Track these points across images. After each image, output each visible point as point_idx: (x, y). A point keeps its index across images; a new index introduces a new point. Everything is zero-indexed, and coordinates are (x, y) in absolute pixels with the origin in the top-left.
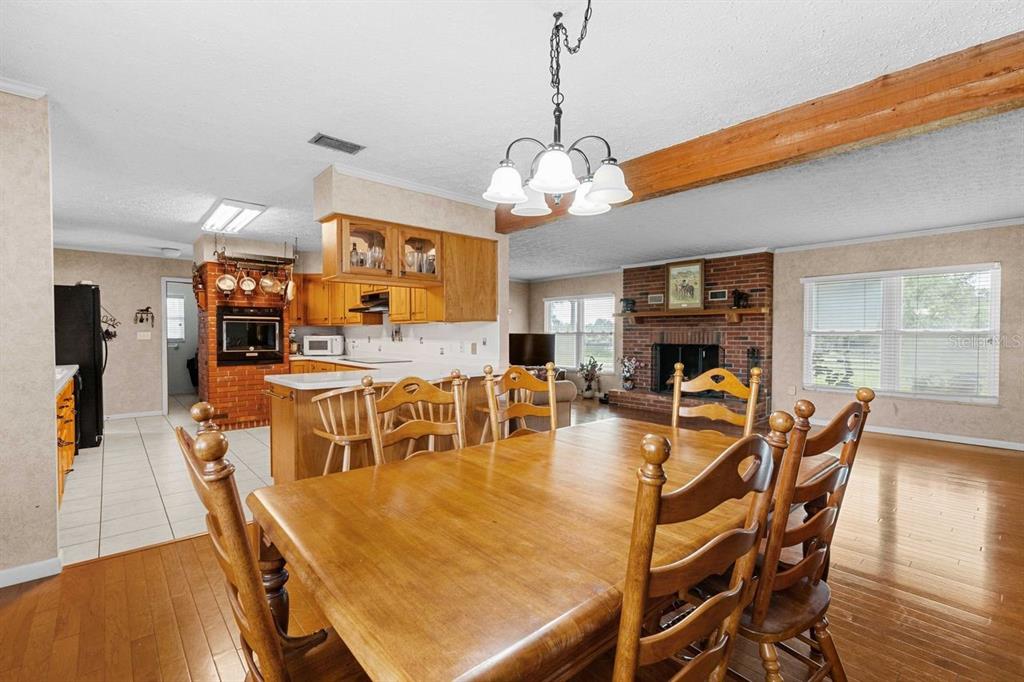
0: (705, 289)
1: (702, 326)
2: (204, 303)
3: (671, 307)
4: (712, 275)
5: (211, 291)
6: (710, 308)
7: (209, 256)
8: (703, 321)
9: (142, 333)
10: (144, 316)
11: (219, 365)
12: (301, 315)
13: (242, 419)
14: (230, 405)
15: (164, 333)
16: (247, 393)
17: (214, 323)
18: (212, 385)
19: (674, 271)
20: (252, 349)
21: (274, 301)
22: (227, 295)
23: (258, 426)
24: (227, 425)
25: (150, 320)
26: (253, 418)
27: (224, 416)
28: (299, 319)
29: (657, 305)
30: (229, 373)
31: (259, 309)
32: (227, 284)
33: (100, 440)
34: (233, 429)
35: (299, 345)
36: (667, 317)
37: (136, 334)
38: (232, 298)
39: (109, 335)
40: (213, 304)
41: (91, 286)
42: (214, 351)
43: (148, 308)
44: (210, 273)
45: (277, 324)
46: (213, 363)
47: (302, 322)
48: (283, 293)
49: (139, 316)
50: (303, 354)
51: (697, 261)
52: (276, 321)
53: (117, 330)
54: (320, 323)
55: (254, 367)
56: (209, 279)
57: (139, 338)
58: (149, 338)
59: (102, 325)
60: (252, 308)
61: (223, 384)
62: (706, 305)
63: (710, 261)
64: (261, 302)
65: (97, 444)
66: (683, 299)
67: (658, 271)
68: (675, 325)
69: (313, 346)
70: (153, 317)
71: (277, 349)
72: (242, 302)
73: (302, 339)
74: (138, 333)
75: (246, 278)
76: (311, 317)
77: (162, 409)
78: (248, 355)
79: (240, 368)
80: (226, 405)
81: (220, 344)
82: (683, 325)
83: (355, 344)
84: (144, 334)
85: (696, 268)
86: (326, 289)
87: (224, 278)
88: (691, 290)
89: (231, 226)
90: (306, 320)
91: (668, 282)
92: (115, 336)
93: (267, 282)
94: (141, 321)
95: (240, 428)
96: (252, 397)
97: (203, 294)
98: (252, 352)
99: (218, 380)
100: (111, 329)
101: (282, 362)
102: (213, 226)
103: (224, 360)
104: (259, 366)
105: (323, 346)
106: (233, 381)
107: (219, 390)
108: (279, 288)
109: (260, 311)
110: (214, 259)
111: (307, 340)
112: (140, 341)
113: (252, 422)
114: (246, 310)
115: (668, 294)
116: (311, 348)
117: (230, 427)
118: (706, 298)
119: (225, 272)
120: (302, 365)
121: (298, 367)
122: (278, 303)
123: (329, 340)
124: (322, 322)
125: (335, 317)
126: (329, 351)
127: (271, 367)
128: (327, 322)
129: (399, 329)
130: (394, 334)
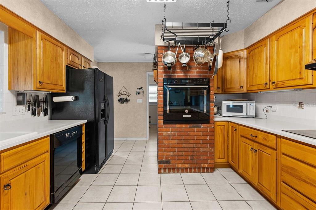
2: (156, 77)
5: (160, 68)
7: (159, 41)
10: (140, 91)
11: (164, 123)
12: (220, 86)
13: (180, 166)
14: (172, 154)
15: (148, 99)
16: (183, 145)
17: (162, 92)
18: (160, 138)
21: (203, 72)
22: (169, 68)
23: (191, 172)
24: (169, 169)
25: (142, 93)
26: (187, 166)
27: (168, 162)
28: (218, 88)
30: (171, 130)
31: (192, 79)
32: (170, 59)
34: (174, 172)
35: (218, 108)
38: (174, 72)
42: (162, 113)
43: (141, 87)
44: (160, 54)
45: (205, 91)
47: (220, 90)
48: (211, 64)
49: (138, 91)
52: (205, 88)
53: (130, 98)
55: (188, 126)
56: (159, 59)
58: (142, 102)
60: (187, 79)
61: (167, 138)
64: (194, 74)
65: (96, 173)
69: (230, 109)
71: (205, 110)
72: (180, 74)
73: (221, 103)
74: (138, 100)
75: (184, 53)
77: (146, 137)
78: (184, 116)
79: (178, 126)
80: (169, 154)
81: (165, 108)
84: (140, 100)
86: (242, 62)
90: (225, 88)
93: (199, 53)
94: (139, 94)
95: (178, 172)
96: (186, 150)
97: (156, 71)
98: (187, 114)
99: (164, 135)
101: (209, 123)
103: (168, 120)
104: (192, 125)
105: (239, 109)
106: (174, 135)
109: (193, 81)
111: (225, 103)
112: (138, 103)
113: (186, 169)
114: (183, 81)
116: (228, 111)
117: (172, 171)
120: (223, 125)
121: (220, 126)
122: (206, 74)
123: (244, 104)
124: (238, 90)
125: (253, 85)
126: (244, 114)
127: (201, 126)
128: (242, 89)
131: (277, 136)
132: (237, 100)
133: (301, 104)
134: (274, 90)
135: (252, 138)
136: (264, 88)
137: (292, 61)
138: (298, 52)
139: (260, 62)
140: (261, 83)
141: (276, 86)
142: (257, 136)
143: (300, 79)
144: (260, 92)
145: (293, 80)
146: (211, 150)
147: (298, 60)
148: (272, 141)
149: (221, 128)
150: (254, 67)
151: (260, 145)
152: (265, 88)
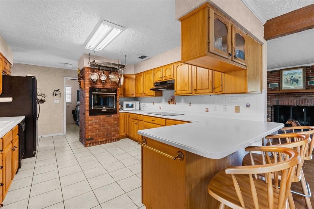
0: (306, 80)
1: (304, 97)
2: (83, 86)
3: (283, 89)
4: (311, 73)
5: (87, 81)
6: (309, 89)
7: (86, 64)
8: (304, 95)
9: (56, 100)
10: (57, 93)
11: (90, 115)
12: (122, 93)
13: (100, 140)
14: (94, 134)
15: (64, 101)
16: (102, 128)
17: (88, 96)
18: (87, 124)
19: (285, 73)
20: (104, 107)
21: (113, 85)
22: (94, 82)
23: (106, 143)
24: (93, 143)
25: (59, 95)
26: (104, 139)
27: (92, 139)
28: (121, 94)
29: (274, 88)
30: (94, 119)
31: (107, 89)
32: (95, 77)
33: (35, 153)
34: (96, 145)
35: (121, 106)
36: (280, 93)
37: (53, 101)
38: (96, 84)
39: (42, 101)
40: (88, 87)
41: (31, 77)
42: (88, 109)
43: (58, 90)
44: (87, 72)
45: (115, 96)
46: (87, 114)
47: (122, 95)
48: (118, 82)
49: (55, 93)
50: (123, 110)
51: (301, 67)
53: (46, 99)
54: (131, 96)
55: (105, 116)
56: (86, 75)
57: (54, 102)
58: (59, 102)
59: (38, 97)
60: (104, 89)
61: (91, 124)
62: (307, 87)
63: (309, 67)
64: (108, 86)
65: (33, 156)
66: (291, 85)
67: (275, 73)
68: (286, 97)
69: (127, 106)
70: (60, 93)
71: (114, 108)
72: (100, 86)
73: (123, 103)
75: (103, 74)
76: (127, 93)
77: (63, 132)
78: (102, 110)
79: (99, 116)
80: (92, 134)
81: (90, 106)
82: (292, 97)
83: (145, 105)
84: (57, 100)
85: (301, 71)
86: (133, 81)
87: (93, 74)
88: (297, 81)
89: (99, 47)
90: (125, 95)
91: (281, 78)
92: (45, 101)
93: (112, 76)
94: (56, 95)
95: (98, 144)
96: (103, 130)
97: (83, 82)
98: (104, 109)
99: (89, 122)
100: (43, 99)
101: (116, 114)
102: (90, 46)
103: (92, 113)
104: (107, 116)
105: (131, 106)
106: (96, 122)
107: (90, 127)
108: (117, 80)
109: (108, 90)
110: (89, 66)
111: (125, 103)
112: (55, 103)
113: (103, 141)
114: (102, 90)
115: (281, 83)
116: (126, 107)
117: (94, 144)
118: (307, 84)
119: (93, 72)
123: (134, 103)
125: (138, 93)
126: (134, 108)
127: (112, 116)
128: (133, 95)
129: (174, 98)
130: (170, 101)
131: (143, 115)
132: (131, 101)
134: (145, 97)
138: (150, 82)
139: (140, 83)
141: (145, 95)
142: (138, 117)
146: (118, 128)
149: (123, 116)
150: (138, 85)
151: (138, 121)
152: (142, 96)
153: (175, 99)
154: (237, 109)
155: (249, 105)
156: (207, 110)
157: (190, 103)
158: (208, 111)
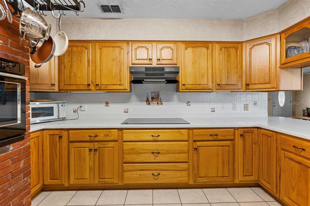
45: (20, 85)
101: (23, 139)
120: (36, 137)
121: (32, 140)
122: (18, 57)
123: (55, 106)
124: (47, 88)
125: (70, 85)
126: (55, 116)
127: (8, 149)
128: (53, 88)
129: (158, 96)
130: (150, 99)
131: (120, 129)
132: (44, 100)
133: (107, 103)
134: (96, 92)
135: (90, 139)
136: (85, 89)
137: (114, 70)
138: (118, 65)
139: (81, 62)
140: (82, 84)
141: (99, 88)
142: (98, 135)
143: (120, 85)
144: (70, 92)
145: (114, 85)
146: (27, 180)
147: (118, 71)
148: (114, 135)
149: (34, 141)
150: (71, 65)
151: (100, 143)
152: (87, 89)
153: (161, 96)
154: (246, 107)
155: (256, 103)
156: (213, 109)
157: (189, 102)
158: (214, 111)
